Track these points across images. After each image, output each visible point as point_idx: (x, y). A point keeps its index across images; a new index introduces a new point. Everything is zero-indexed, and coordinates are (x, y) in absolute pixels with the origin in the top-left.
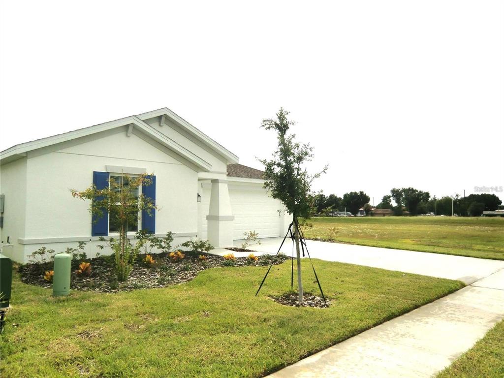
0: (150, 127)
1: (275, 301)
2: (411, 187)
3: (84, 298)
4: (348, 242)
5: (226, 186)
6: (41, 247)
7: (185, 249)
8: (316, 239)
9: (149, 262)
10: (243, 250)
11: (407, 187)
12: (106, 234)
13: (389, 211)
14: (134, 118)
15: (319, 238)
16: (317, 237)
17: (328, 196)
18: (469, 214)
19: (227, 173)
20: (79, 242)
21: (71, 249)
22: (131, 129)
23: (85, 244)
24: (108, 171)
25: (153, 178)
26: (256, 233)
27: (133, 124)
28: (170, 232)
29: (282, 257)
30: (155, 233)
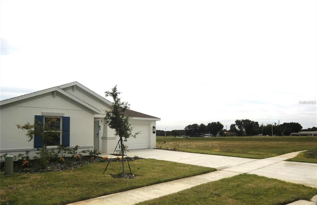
0: (66, 92)
1: (111, 177)
2: (247, 119)
3: (18, 176)
6: (5, 154)
7: (84, 154)
8: (167, 150)
9: (62, 160)
10: (119, 155)
11: (245, 119)
12: (42, 147)
13: (235, 133)
14: (57, 88)
15: (169, 149)
16: (168, 148)
17: (200, 125)
18: (282, 134)
20: (26, 151)
21: (21, 154)
22: (55, 93)
23: (29, 152)
24: (43, 115)
25: (68, 119)
27: (56, 91)
28: (77, 146)
29: (136, 158)
30: (69, 146)
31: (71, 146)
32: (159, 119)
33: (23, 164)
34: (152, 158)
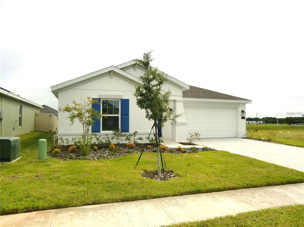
1: (143, 174)
4: (280, 143)
5: (182, 104)
7: (139, 142)
8: (260, 140)
9: (112, 148)
10: (190, 144)
12: (99, 131)
15: (263, 139)
19: (183, 96)
22: (112, 73)
24: (100, 98)
25: (127, 101)
26: (199, 133)
27: (112, 70)
28: (136, 132)
29: (205, 149)
30: (129, 132)
31: (130, 131)
32: (249, 101)
33: (70, 148)
34: (225, 150)
